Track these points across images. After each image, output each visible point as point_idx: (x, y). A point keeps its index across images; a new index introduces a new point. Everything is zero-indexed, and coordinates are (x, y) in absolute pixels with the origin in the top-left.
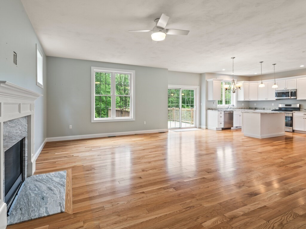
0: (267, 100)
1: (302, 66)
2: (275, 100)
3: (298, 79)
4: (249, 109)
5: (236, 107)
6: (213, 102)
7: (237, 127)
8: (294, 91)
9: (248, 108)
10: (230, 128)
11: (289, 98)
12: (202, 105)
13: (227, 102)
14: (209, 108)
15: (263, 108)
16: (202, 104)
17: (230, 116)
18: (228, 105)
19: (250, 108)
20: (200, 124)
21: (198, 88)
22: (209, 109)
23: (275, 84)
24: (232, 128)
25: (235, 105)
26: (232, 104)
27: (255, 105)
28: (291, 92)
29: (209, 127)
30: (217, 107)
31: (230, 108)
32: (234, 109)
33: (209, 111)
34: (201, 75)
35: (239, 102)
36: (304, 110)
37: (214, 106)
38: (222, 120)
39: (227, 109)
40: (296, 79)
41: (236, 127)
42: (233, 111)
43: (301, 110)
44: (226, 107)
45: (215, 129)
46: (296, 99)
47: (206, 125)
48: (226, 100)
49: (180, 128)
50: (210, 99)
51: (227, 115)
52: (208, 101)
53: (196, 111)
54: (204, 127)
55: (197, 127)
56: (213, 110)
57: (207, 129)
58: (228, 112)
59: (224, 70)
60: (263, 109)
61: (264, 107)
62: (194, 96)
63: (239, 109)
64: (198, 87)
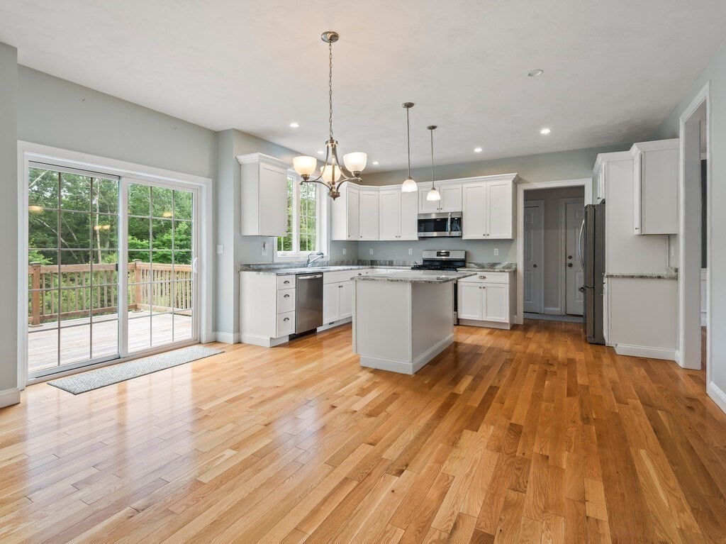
0: (400, 239)
1: (478, 150)
2: (417, 239)
3: (465, 186)
4: (358, 264)
5: (329, 259)
6: (262, 240)
7: (333, 323)
8: (456, 216)
9: (356, 261)
10: (312, 332)
11: (447, 234)
12: (220, 251)
13: (304, 245)
14: (249, 265)
15: (389, 261)
16: (220, 247)
17: (312, 290)
18: (310, 252)
19: (360, 263)
20: (216, 327)
21: (204, 186)
22: (248, 268)
23: (434, 189)
24: (319, 329)
25: (325, 254)
26: (317, 251)
27: (371, 254)
28: (451, 218)
29: (247, 337)
30: (275, 261)
31: (314, 264)
32: (322, 265)
33: (248, 276)
34: (217, 137)
35: (334, 244)
36: (473, 265)
37: (264, 258)
38: (291, 305)
39: (305, 266)
40: (460, 186)
41: (330, 324)
42: (321, 273)
43: (467, 264)
44: (301, 259)
45: (268, 344)
46: (461, 237)
47: (238, 329)
48: (301, 235)
49: (117, 359)
50: (252, 229)
51: (305, 286)
52: (242, 239)
53: (198, 276)
54: (228, 336)
55: (204, 340)
56: (259, 270)
57: (239, 342)
58: (308, 277)
59: (294, 125)
60: (389, 265)
61: (390, 259)
62: (193, 215)
63: (336, 264)
64: (205, 184)
